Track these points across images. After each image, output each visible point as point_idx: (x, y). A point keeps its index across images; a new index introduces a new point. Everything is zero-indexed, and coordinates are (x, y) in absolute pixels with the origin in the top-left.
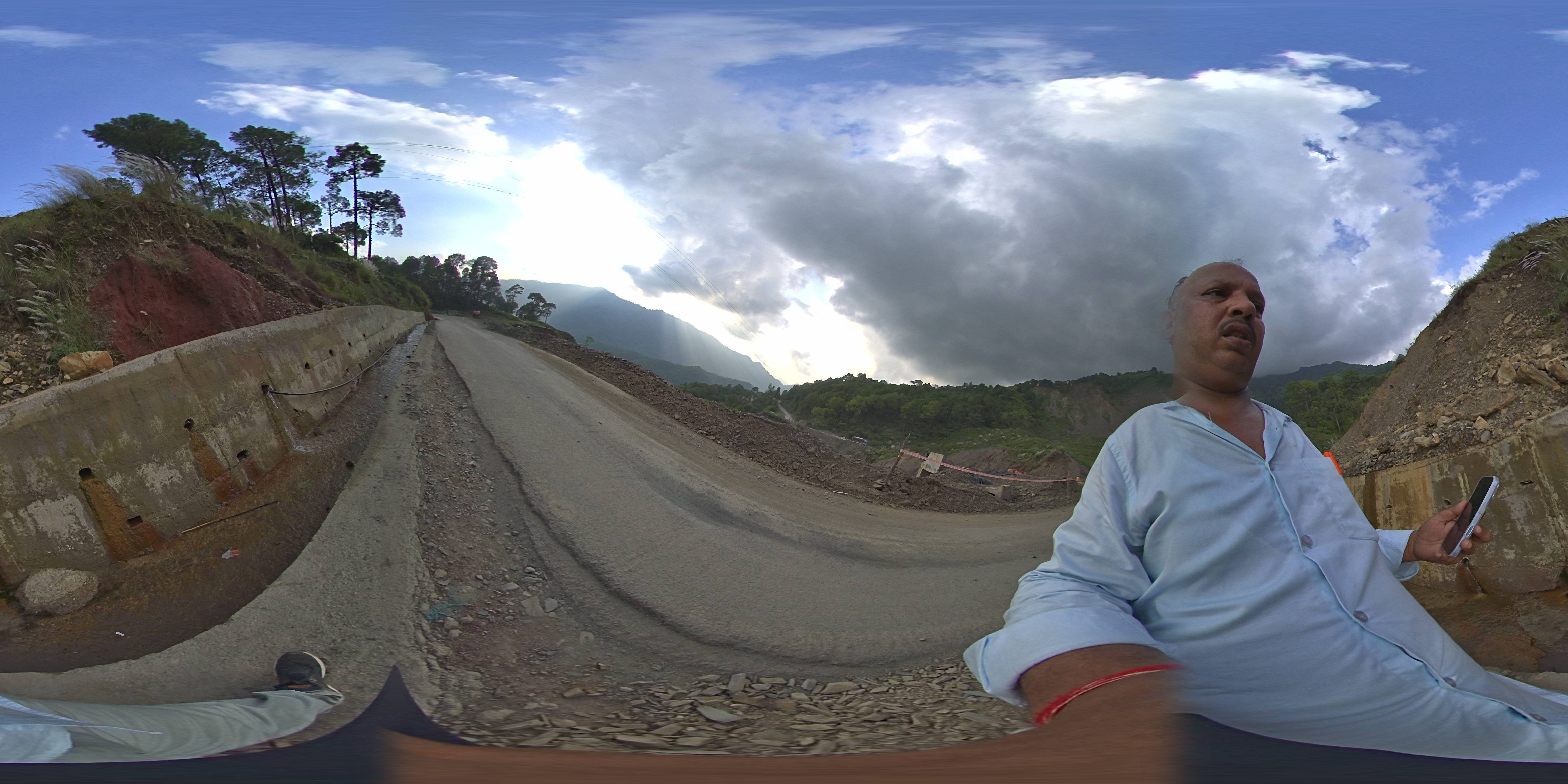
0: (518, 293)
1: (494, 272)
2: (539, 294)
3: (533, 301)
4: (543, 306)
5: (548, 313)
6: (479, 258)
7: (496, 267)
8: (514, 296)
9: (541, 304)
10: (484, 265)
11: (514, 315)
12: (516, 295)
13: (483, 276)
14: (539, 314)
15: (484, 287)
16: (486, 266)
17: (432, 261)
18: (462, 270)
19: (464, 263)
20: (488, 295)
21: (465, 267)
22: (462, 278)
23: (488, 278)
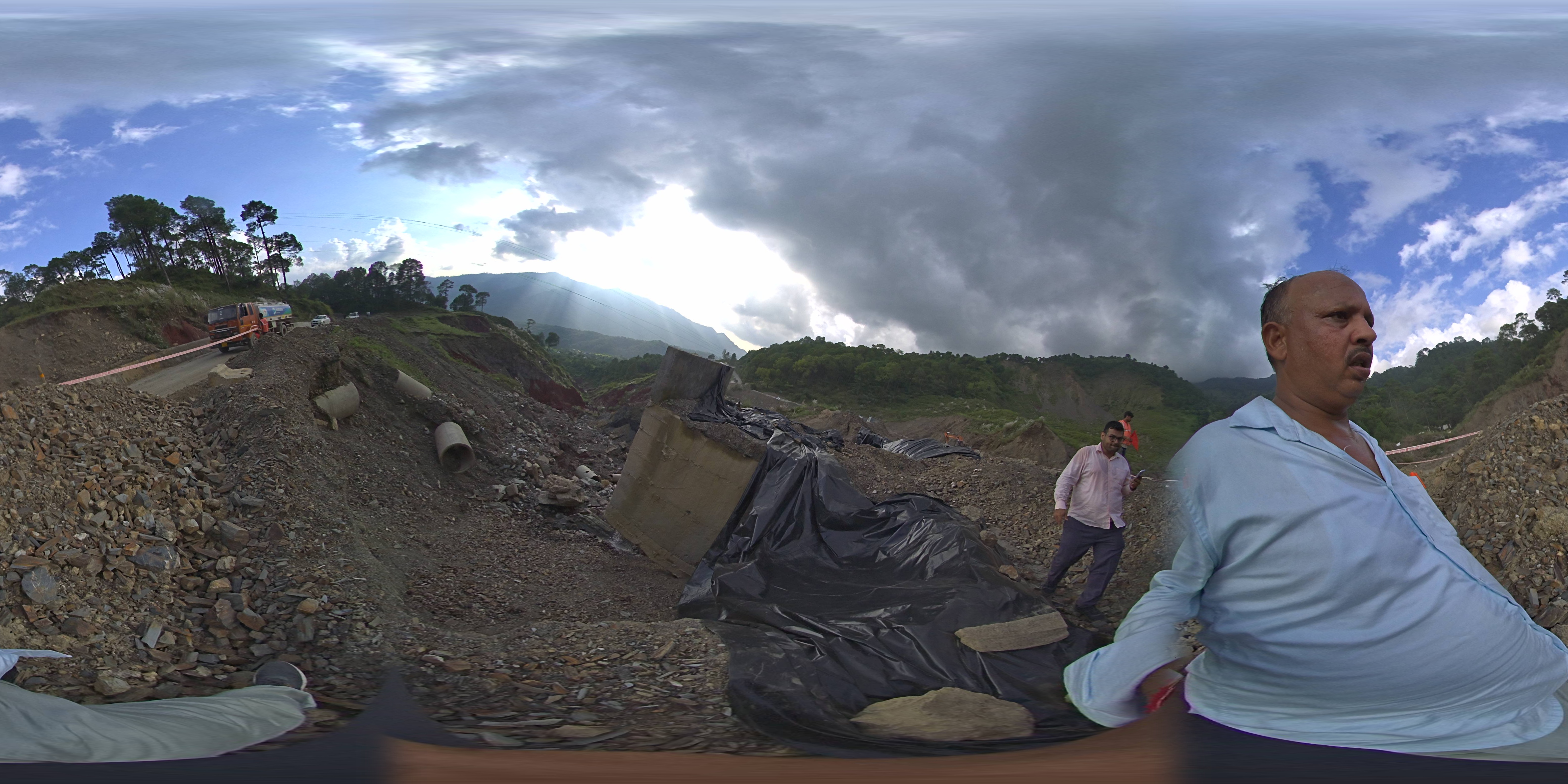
0: (449, 286)
1: (421, 271)
2: (469, 285)
3: (465, 292)
4: (476, 296)
5: (482, 302)
6: (404, 262)
7: (421, 266)
8: (446, 290)
10: (409, 266)
11: (447, 308)
12: (448, 289)
13: (410, 277)
14: (474, 303)
15: (413, 287)
16: (412, 267)
17: (359, 271)
18: (387, 275)
19: (387, 269)
20: (417, 294)
21: (389, 271)
22: (389, 282)
23: (414, 279)
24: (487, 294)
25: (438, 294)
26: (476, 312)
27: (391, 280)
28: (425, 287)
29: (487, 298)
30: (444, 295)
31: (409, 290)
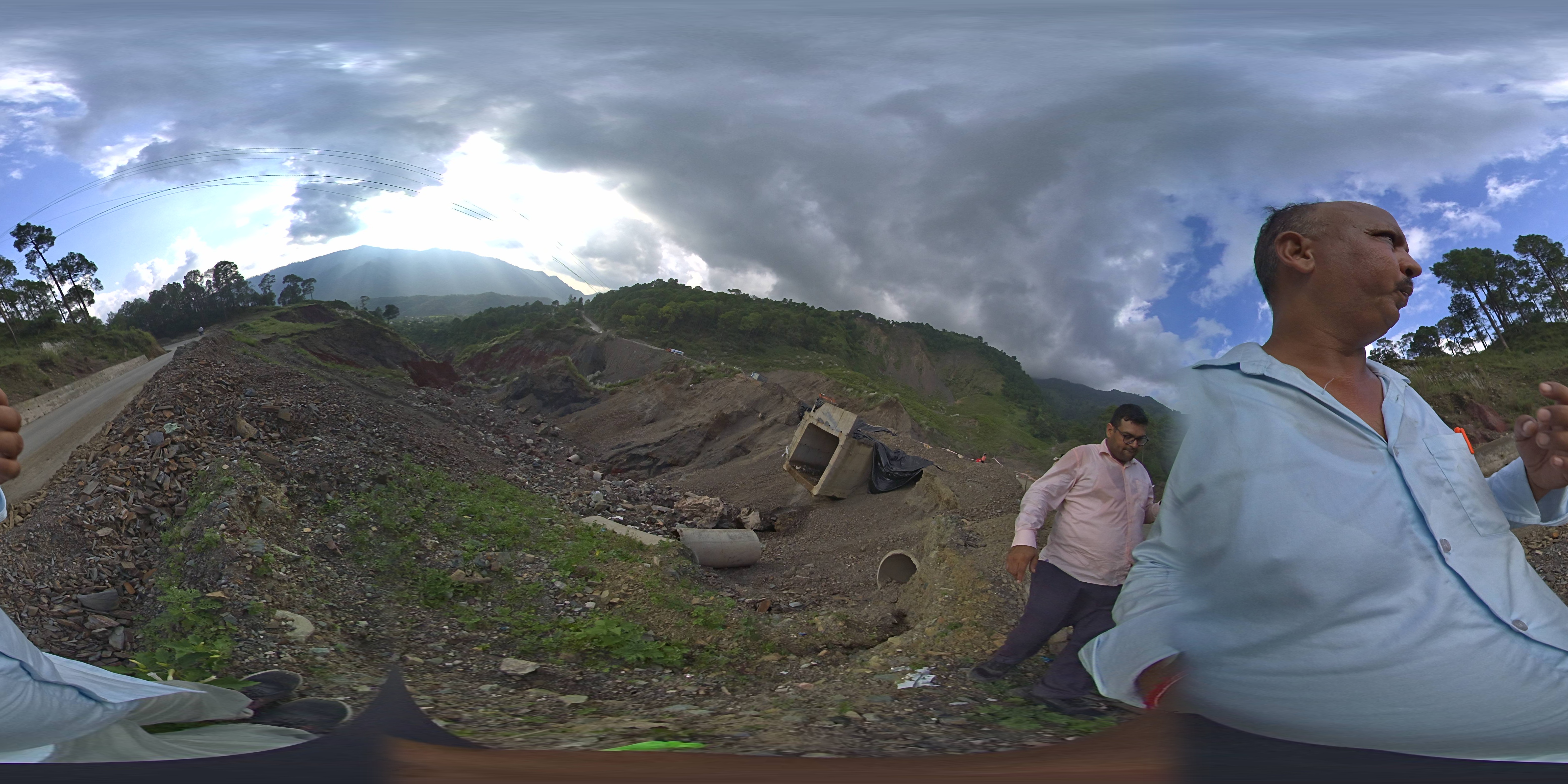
0: (272, 282)
1: (237, 273)
2: (292, 275)
3: (289, 283)
4: (302, 285)
5: (309, 290)
6: (216, 266)
7: (235, 266)
8: (269, 287)
9: (299, 283)
10: (223, 269)
11: (277, 304)
12: (270, 284)
13: (228, 281)
14: (302, 293)
15: (234, 291)
16: (226, 270)
17: (172, 288)
18: (204, 285)
19: (202, 277)
20: (241, 298)
21: (205, 279)
22: (208, 291)
23: (232, 282)
24: (313, 280)
25: (262, 293)
26: (307, 301)
27: (210, 288)
28: (247, 288)
29: (313, 284)
30: (268, 291)
31: (232, 295)
